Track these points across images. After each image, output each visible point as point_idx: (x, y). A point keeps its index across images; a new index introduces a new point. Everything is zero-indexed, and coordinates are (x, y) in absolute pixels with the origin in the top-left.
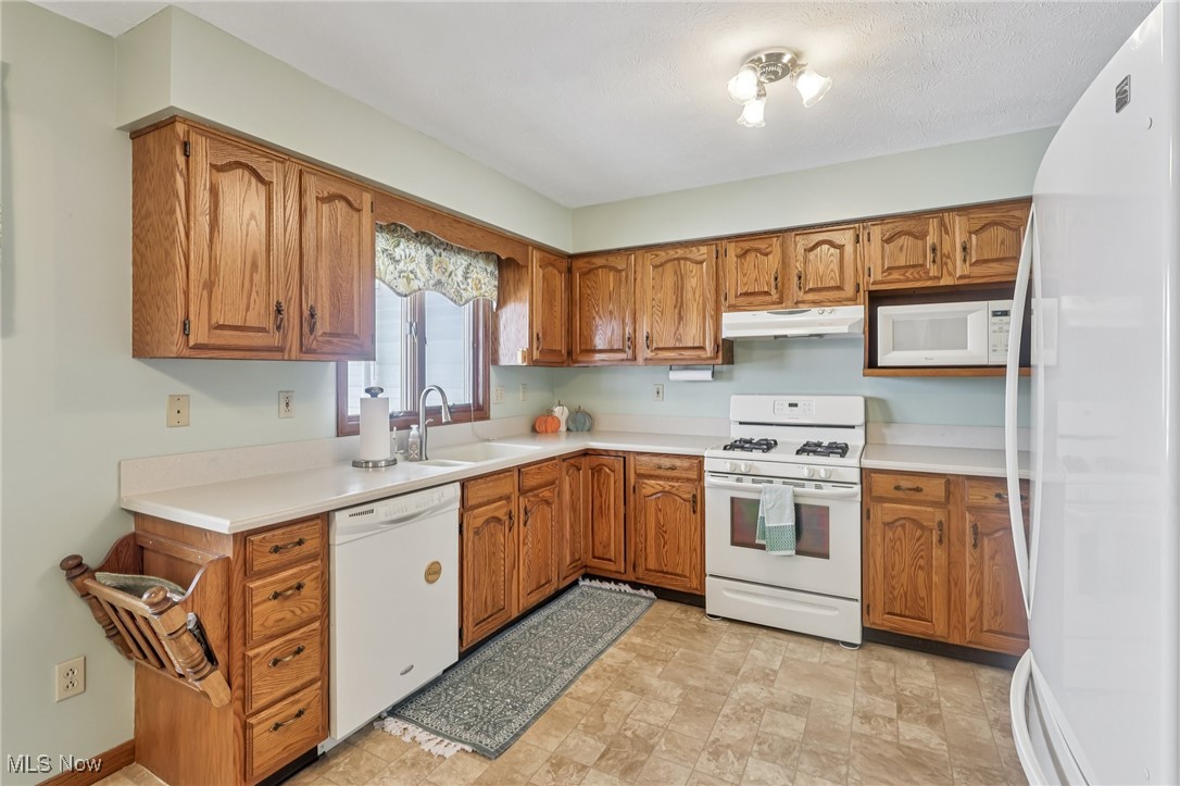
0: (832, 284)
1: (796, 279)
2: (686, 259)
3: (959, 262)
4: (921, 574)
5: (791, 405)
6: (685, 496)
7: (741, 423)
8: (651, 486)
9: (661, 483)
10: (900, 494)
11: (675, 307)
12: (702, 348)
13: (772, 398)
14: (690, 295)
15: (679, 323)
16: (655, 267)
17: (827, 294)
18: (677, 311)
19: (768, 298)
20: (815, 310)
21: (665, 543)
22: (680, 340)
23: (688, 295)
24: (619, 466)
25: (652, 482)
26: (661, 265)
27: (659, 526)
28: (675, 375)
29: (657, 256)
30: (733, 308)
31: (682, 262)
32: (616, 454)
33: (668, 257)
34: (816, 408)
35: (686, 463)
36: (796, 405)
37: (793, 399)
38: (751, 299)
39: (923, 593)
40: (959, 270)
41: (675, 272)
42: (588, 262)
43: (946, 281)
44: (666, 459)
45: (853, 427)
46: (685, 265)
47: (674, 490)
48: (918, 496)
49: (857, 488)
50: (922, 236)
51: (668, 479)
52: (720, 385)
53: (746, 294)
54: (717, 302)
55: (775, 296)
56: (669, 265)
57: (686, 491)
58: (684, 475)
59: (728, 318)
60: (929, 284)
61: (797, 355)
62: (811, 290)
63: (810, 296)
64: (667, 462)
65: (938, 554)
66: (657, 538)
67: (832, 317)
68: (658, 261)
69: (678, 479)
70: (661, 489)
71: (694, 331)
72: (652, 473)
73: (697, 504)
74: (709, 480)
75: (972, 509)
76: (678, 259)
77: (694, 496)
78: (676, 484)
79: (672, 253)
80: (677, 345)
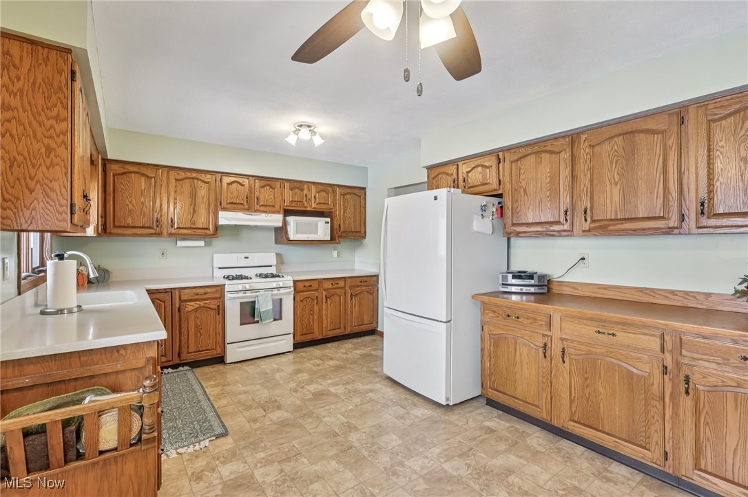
0: (271, 204)
1: (256, 200)
2: (198, 179)
3: (313, 202)
4: (311, 317)
5: (245, 258)
6: (213, 307)
7: (220, 268)
8: (191, 306)
9: (199, 302)
10: (305, 289)
11: (191, 205)
12: (207, 229)
13: (237, 254)
14: (201, 200)
15: (193, 214)
16: (177, 180)
17: (268, 208)
18: (192, 207)
19: (241, 206)
20: (264, 215)
21: (201, 335)
22: (194, 224)
23: (199, 200)
24: (168, 297)
25: (192, 303)
26: (180, 180)
27: (198, 328)
28: (180, 243)
29: (178, 174)
30: (225, 209)
31: (195, 181)
32: (165, 291)
33: (186, 176)
34: (257, 258)
35: (214, 290)
36: (248, 258)
37: (246, 255)
38: (235, 206)
39: (312, 324)
40: (313, 206)
41: (191, 186)
42: (121, 167)
43: (309, 209)
44: (201, 289)
45: (271, 266)
46: (197, 183)
47: (206, 305)
48: (311, 288)
49: (292, 289)
50: (302, 190)
51: (201, 300)
52: (209, 249)
53: (232, 203)
54: (216, 205)
55: (246, 206)
56: (187, 181)
57: (213, 304)
58: (213, 296)
59: (222, 214)
60: (304, 209)
61: (245, 234)
62: (262, 205)
63: (262, 208)
64: (202, 291)
65: (316, 308)
66: (196, 333)
67: (271, 218)
68: (179, 177)
69: (207, 299)
70: (198, 306)
71: (203, 219)
72: (192, 298)
73: (221, 311)
74: (228, 296)
75: (325, 290)
76: (193, 178)
77: (218, 306)
78: (208, 302)
79: (188, 174)
80: (192, 226)
